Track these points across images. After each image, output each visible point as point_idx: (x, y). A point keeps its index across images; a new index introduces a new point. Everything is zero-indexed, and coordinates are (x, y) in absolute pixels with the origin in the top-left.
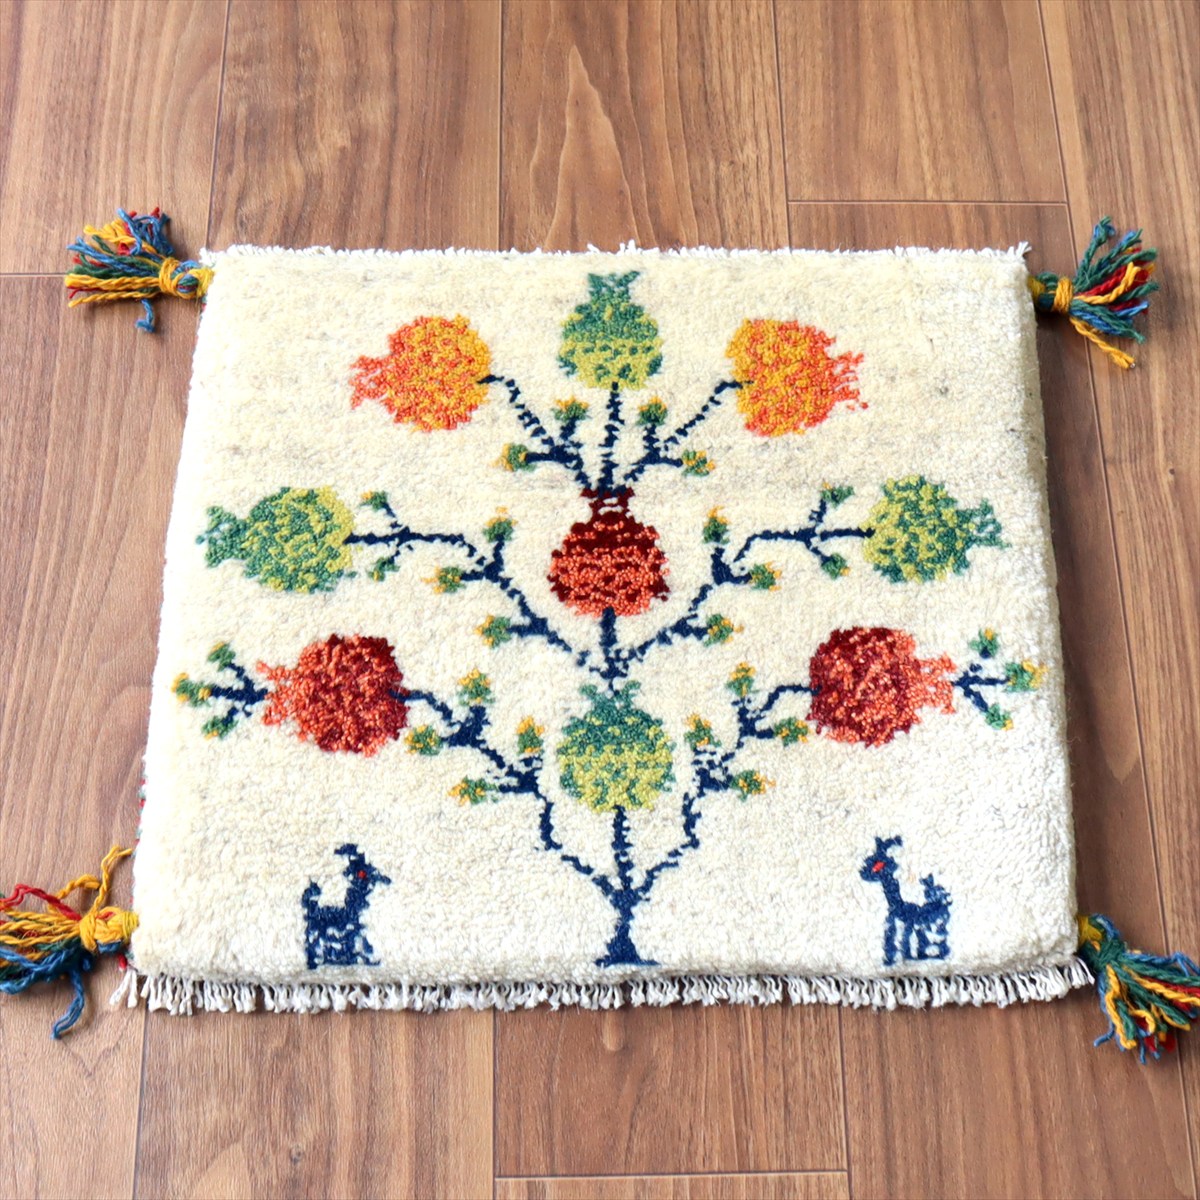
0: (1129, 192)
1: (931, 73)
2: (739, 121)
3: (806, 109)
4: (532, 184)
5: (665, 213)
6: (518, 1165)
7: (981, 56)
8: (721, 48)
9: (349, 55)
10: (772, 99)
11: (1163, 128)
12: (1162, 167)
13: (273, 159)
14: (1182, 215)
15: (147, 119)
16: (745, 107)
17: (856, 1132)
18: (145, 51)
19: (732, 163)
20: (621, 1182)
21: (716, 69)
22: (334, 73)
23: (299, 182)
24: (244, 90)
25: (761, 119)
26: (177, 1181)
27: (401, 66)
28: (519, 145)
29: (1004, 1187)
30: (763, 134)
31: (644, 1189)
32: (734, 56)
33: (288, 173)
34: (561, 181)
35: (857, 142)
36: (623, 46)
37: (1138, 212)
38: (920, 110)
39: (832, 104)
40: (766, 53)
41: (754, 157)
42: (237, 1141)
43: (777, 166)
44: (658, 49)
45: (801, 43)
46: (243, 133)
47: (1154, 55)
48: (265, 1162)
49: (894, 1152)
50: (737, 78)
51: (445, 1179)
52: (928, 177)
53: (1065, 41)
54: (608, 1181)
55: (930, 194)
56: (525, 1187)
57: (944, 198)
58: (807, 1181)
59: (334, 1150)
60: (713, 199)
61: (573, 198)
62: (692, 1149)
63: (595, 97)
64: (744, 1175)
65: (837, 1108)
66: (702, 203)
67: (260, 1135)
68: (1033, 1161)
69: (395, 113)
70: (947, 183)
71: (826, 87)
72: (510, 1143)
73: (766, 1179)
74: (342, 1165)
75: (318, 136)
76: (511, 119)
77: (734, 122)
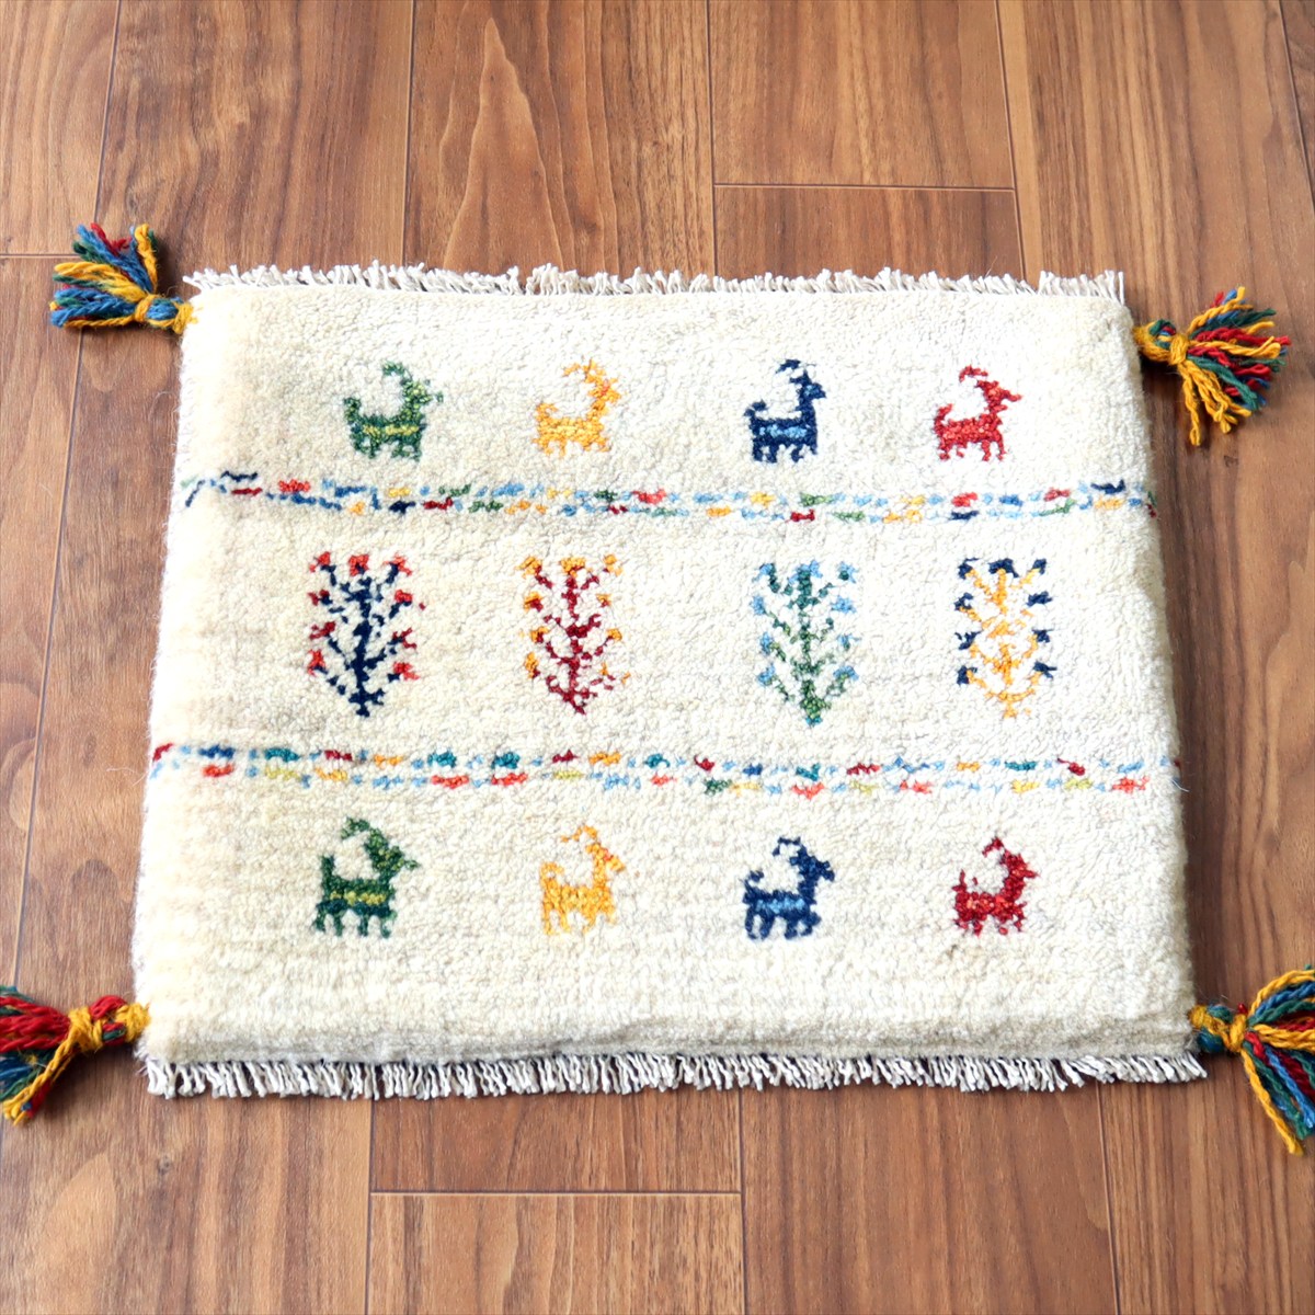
0: (1082, 179)
1: (873, 49)
2: (664, 100)
3: (737, 87)
4: (441, 164)
5: (583, 195)
6: (395, 1179)
7: (929, 33)
8: (648, 22)
9: (250, 26)
10: (701, 76)
11: (1122, 111)
12: (1120, 151)
13: (166, 134)
14: (1139, 205)
15: (34, 92)
16: (671, 85)
17: (752, 1153)
18: (34, 20)
19: (655, 143)
20: (502, 1199)
21: (642, 44)
22: (234, 46)
23: (194, 160)
24: (138, 62)
25: (689, 98)
26: (39, 1192)
27: (305, 38)
28: (428, 124)
29: (906, 1212)
30: (690, 113)
31: (526, 1207)
32: (662, 31)
33: (183, 151)
34: (472, 162)
35: (790, 123)
36: (543, 18)
37: (1092, 200)
38: (860, 89)
39: (766, 82)
40: (696, 28)
41: (680, 137)
42: (102, 1150)
43: (704, 147)
44: (580, 22)
45: (734, 16)
46: (134, 107)
47: (1117, 33)
48: (132, 1172)
49: (791, 1175)
50: (665, 53)
51: (319, 1192)
52: (866, 160)
53: (1021, 17)
54: (489, 1198)
55: (867, 178)
56: (402, 1202)
57: (882, 183)
58: (698, 1203)
59: (203, 1160)
60: (634, 182)
61: (485, 180)
62: (579, 1166)
63: (512, 71)
64: (632, 1195)
65: (732, 1128)
66: (622, 186)
67: (127, 1145)
68: (938, 1188)
69: (297, 88)
70: (885, 167)
71: (759, 63)
72: (388, 1157)
73: (654, 1199)
74: (212, 1177)
75: (215, 111)
76: (421, 95)
77: (659, 101)
